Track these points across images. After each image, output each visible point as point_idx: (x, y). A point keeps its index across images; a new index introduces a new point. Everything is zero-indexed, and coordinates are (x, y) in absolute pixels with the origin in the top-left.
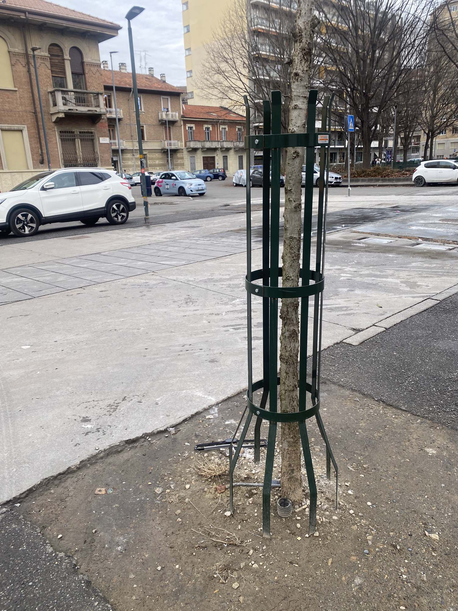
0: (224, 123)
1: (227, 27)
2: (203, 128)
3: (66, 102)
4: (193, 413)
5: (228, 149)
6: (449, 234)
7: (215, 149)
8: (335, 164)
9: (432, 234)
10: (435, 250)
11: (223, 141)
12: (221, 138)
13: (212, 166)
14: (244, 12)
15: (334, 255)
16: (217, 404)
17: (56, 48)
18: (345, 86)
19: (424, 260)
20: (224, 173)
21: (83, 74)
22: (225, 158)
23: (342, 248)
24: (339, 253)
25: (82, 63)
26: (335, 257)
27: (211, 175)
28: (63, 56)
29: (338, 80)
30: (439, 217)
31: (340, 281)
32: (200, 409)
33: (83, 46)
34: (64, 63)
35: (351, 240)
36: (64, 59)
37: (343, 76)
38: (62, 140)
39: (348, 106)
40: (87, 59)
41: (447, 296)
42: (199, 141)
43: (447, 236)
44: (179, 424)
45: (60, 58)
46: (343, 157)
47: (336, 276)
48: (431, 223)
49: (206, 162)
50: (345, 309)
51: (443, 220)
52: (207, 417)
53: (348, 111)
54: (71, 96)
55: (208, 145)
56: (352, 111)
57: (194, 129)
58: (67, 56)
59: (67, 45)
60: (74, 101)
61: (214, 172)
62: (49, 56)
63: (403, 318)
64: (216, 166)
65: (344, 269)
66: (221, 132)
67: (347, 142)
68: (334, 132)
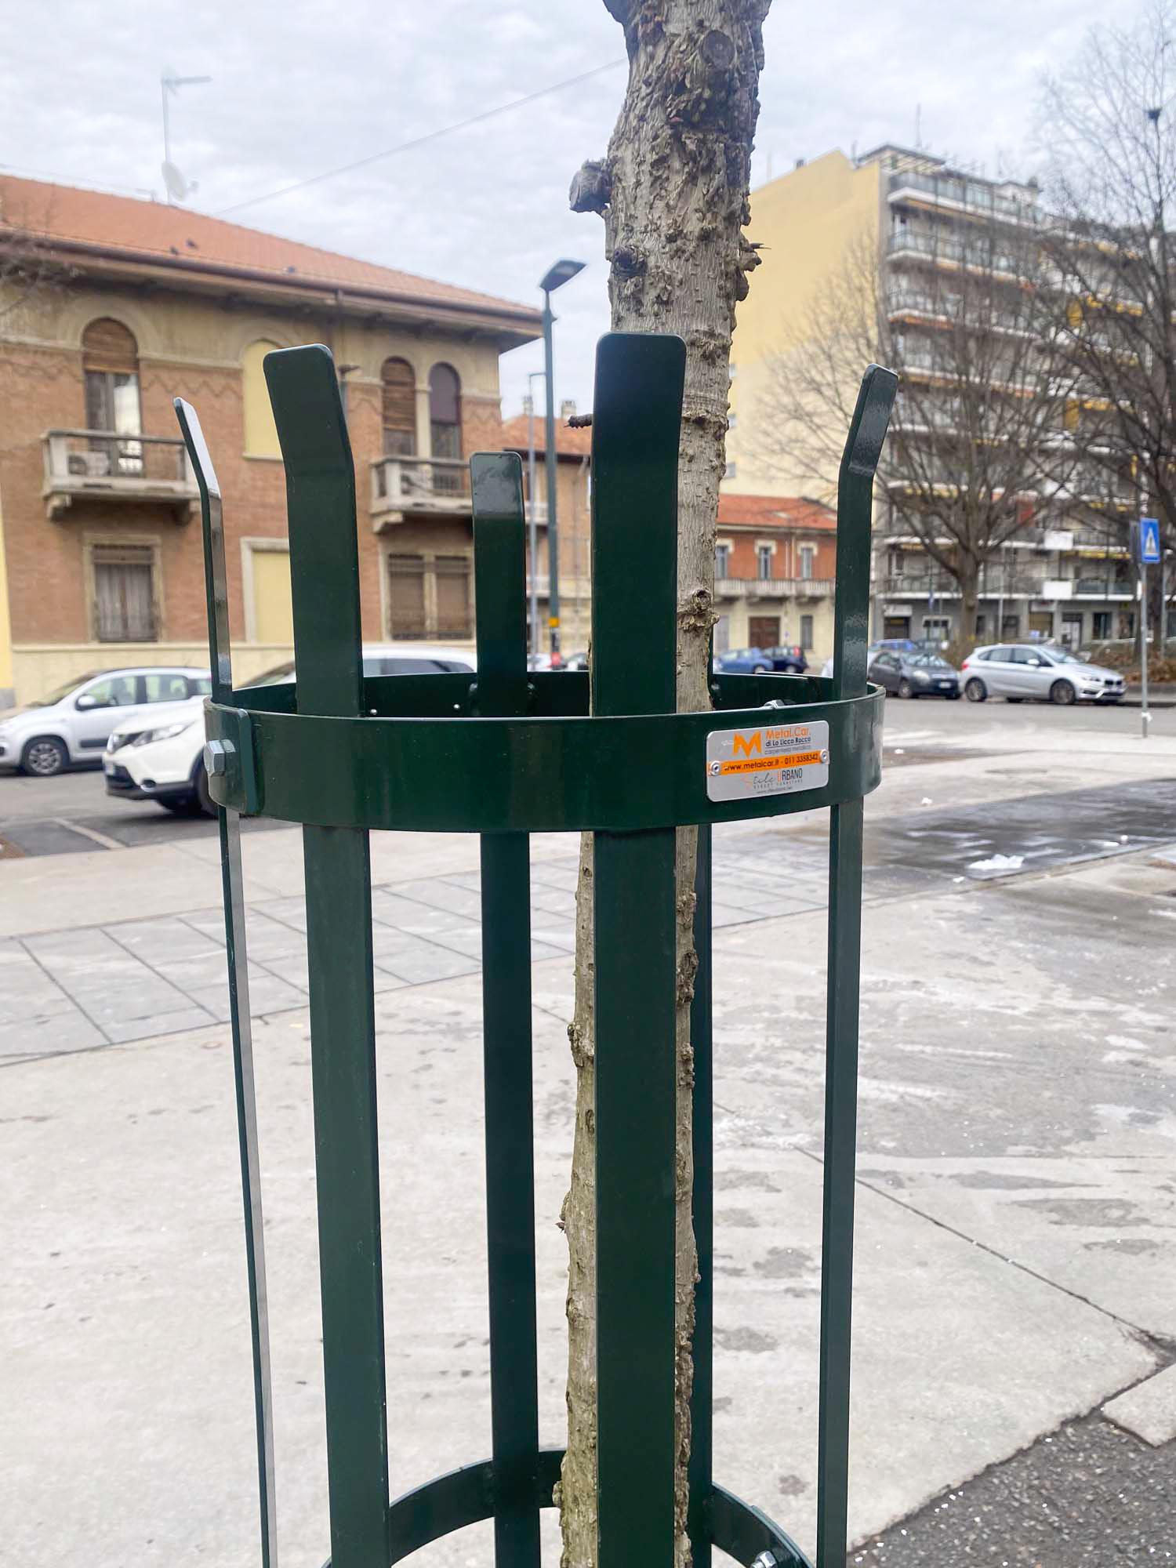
0: (806, 536)
1: (823, 312)
2: (753, 550)
3: (408, 486)
5: (815, 600)
7: (781, 600)
8: (1106, 642)
11: (804, 581)
12: (799, 573)
13: (771, 639)
14: (866, 278)
15: (1087, 949)
17: (398, 366)
18: (1135, 446)
20: (802, 658)
21: (458, 422)
22: (807, 621)
23: (1117, 926)
24: (1104, 946)
25: (458, 399)
26: (1091, 961)
27: (767, 662)
28: (413, 384)
29: (1117, 431)
31: (1104, 1069)
33: (464, 361)
34: (413, 399)
35: (1148, 895)
36: (414, 392)
37: (1128, 423)
38: (394, 575)
39: (1144, 496)
40: (468, 390)
42: (741, 580)
45: (407, 389)
46: (1131, 623)
47: (1089, 1042)
49: (756, 630)
50: (1116, 1213)
53: (1144, 509)
54: (424, 475)
55: (764, 588)
56: (1155, 508)
57: (731, 549)
58: (423, 384)
59: (424, 359)
60: (429, 485)
61: (774, 655)
62: (382, 383)
64: (783, 639)
65: (1121, 1013)
66: (799, 559)
67: (1140, 587)
68: (1108, 560)
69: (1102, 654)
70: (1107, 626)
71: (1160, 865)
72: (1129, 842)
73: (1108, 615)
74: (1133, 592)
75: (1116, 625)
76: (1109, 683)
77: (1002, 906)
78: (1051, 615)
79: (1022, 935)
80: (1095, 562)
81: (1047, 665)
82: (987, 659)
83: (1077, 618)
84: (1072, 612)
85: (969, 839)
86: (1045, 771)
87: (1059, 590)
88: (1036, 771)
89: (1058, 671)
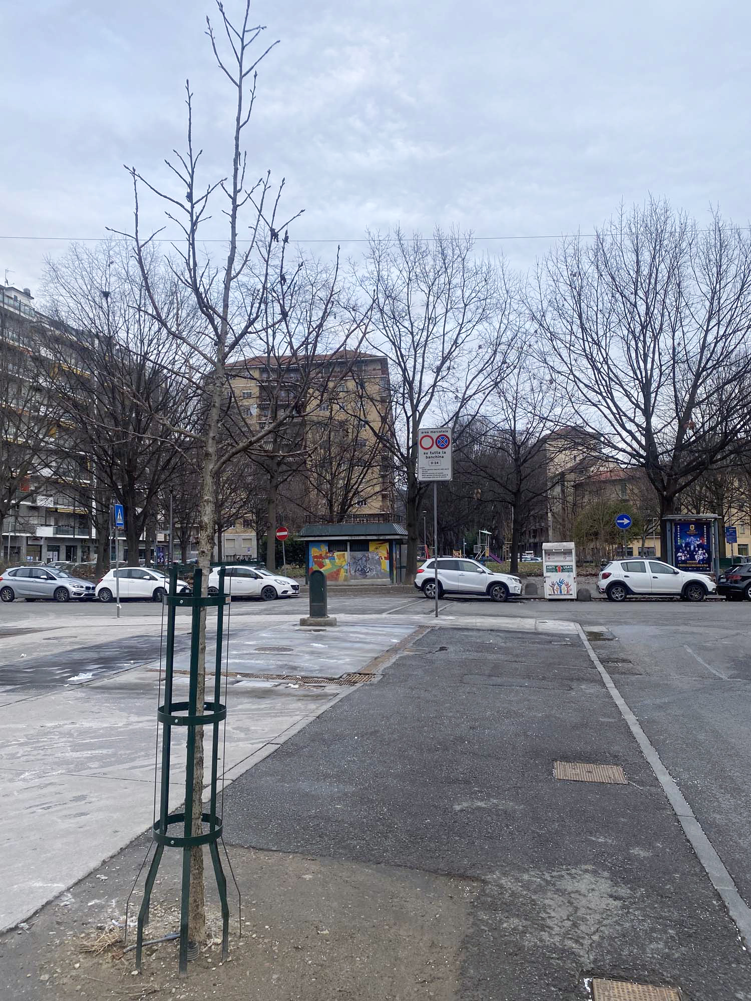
4: (44, 903)
6: (271, 667)
9: (251, 668)
10: (259, 688)
16: (68, 890)
19: (251, 700)
23: (143, 693)
24: (141, 700)
26: (139, 706)
30: (254, 645)
32: (50, 897)
35: (151, 681)
41: (286, 738)
43: (269, 670)
44: (30, 918)
48: (247, 654)
51: (259, 649)
52: (62, 904)
63: (248, 768)
67: (94, 531)
68: (73, 515)
69: (75, 570)
70: (75, 554)
71: (151, 670)
72: (134, 663)
73: (75, 547)
74: (90, 534)
75: (79, 553)
76: (88, 588)
77: (92, 693)
78: (41, 546)
79: (107, 701)
80: (69, 515)
81: (54, 579)
82: (15, 575)
83: (56, 549)
84: (53, 545)
85: (58, 670)
86: (76, 637)
87: (46, 532)
88: (72, 637)
89: (59, 582)
